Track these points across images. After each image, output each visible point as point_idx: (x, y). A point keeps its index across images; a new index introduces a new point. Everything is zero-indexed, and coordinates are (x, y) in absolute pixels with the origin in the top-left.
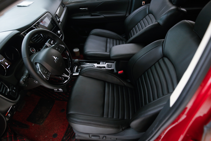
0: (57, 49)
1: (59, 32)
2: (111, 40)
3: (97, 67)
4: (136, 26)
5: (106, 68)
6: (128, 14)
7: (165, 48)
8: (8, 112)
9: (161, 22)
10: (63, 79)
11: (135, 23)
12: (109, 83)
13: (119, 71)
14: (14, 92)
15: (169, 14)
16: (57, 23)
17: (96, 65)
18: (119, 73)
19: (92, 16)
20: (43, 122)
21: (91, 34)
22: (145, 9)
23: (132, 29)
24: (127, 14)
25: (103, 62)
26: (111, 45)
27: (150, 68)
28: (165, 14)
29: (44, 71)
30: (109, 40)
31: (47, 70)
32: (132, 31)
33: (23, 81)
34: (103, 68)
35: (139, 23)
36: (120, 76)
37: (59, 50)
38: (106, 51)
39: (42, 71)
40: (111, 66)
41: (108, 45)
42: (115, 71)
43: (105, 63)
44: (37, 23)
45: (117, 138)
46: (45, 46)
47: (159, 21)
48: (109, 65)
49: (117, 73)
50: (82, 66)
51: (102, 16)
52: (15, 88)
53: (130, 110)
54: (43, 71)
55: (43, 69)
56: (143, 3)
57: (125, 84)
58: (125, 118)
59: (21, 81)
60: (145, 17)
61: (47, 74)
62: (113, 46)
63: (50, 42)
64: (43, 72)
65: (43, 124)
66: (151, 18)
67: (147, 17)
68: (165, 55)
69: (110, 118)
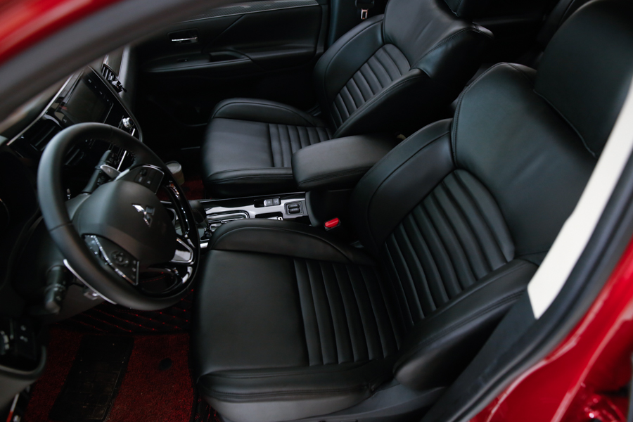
0: (140, 180)
1: (126, 121)
2: (282, 130)
3: (258, 216)
4: (352, 80)
5: (286, 216)
6: (323, 48)
7: (458, 144)
8: (12, 409)
9: (429, 69)
10: (177, 272)
11: (345, 72)
12: (303, 261)
13: (328, 220)
14: (26, 340)
15: (450, 45)
16: (113, 91)
17: (252, 211)
18: (329, 227)
19: (212, 59)
20: (106, 413)
21: (217, 115)
22: (371, 32)
23: (340, 91)
24: (318, 47)
25: (272, 198)
26: (294, 146)
27: (421, 203)
28: (439, 46)
29: (121, 259)
30: (273, 129)
31: (127, 254)
32: (339, 96)
33: (55, 300)
34: (275, 218)
35: (359, 73)
36: (333, 236)
37: (149, 182)
38: (273, 165)
39: (112, 259)
40: (298, 207)
41: (275, 144)
42: (314, 222)
43: (277, 201)
44: (56, 101)
45: (357, 418)
46: (97, 173)
47: (422, 66)
48: (291, 206)
49: (322, 226)
50: (210, 219)
51: (244, 60)
52: (23, 328)
53: (379, 329)
54: (118, 260)
55: (115, 253)
56: (364, 13)
57: (350, 256)
58: (370, 358)
59: (50, 301)
60: (373, 54)
61: (130, 265)
62: (301, 148)
63: (110, 159)
64: (117, 262)
65: (108, 418)
66: (394, 56)
67: (381, 53)
68: (458, 165)
69: (328, 364)
